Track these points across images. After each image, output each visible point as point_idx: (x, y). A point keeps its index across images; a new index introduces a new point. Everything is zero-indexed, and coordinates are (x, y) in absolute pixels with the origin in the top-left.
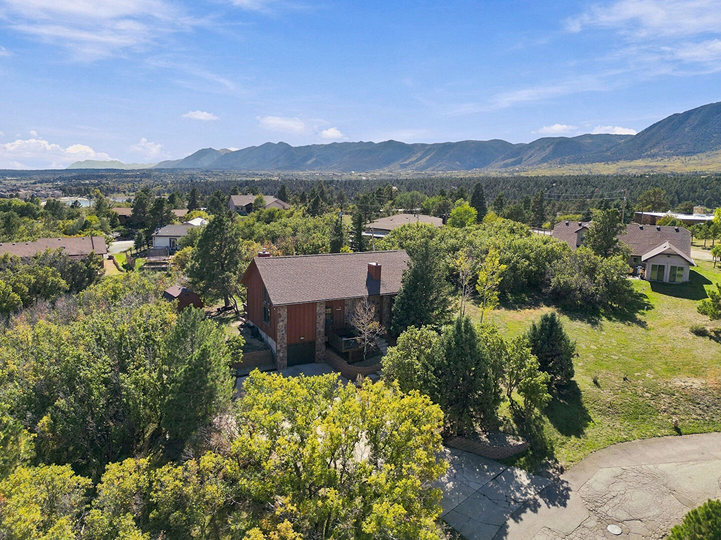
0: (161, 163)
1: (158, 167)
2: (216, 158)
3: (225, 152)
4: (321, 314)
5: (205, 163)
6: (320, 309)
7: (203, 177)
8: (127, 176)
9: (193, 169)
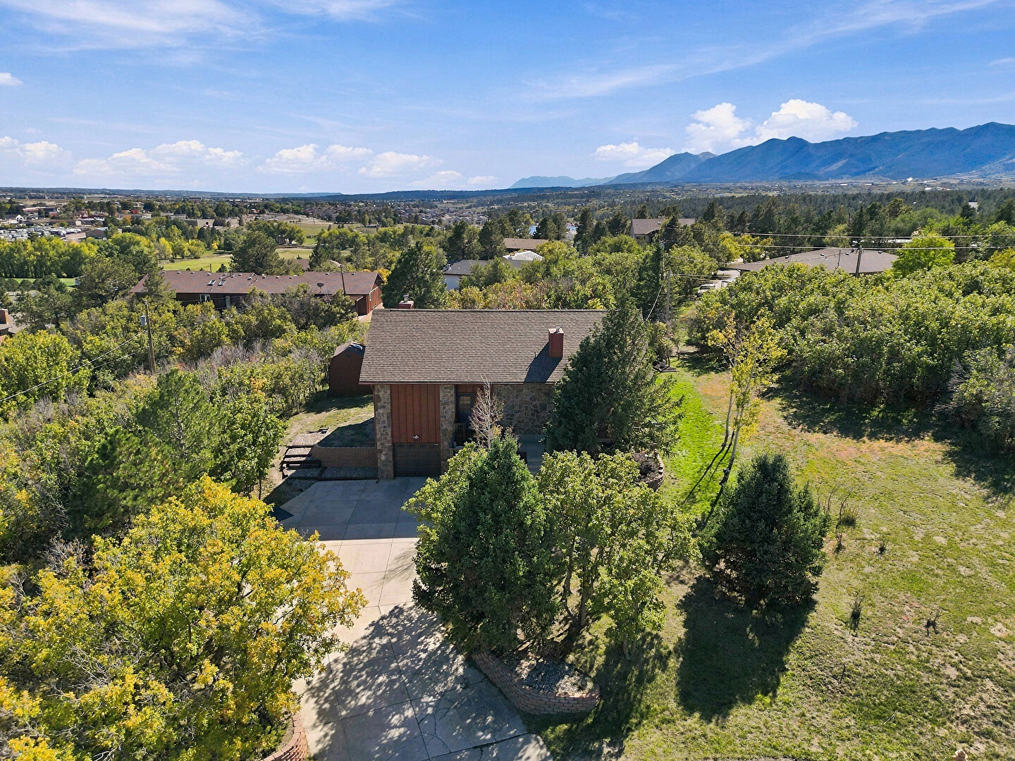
0: (619, 177)
1: (614, 183)
2: (693, 166)
3: (707, 158)
4: (446, 403)
5: (677, 174)
6: (447, 396)
7: (668, 194)
8: (572, 197)
9: (659, 183)
